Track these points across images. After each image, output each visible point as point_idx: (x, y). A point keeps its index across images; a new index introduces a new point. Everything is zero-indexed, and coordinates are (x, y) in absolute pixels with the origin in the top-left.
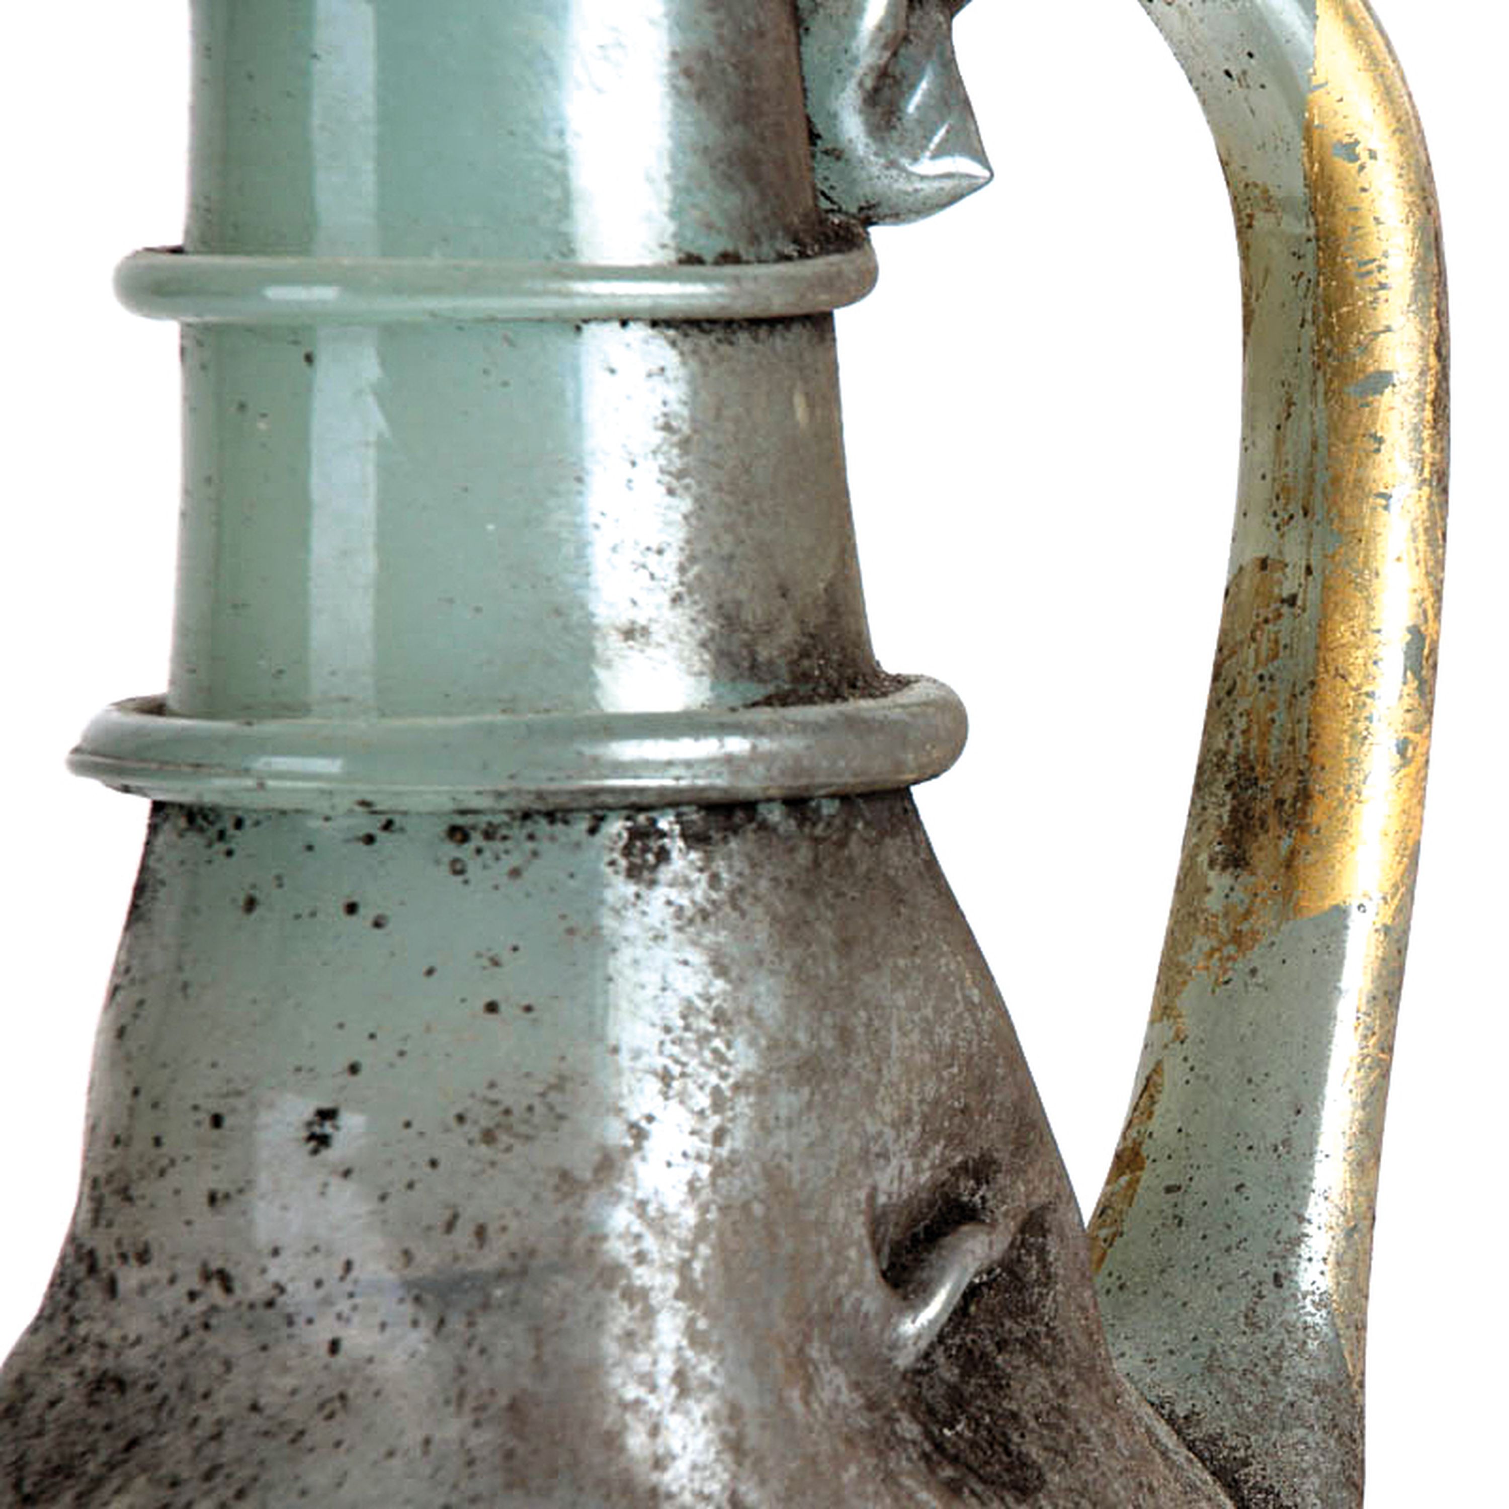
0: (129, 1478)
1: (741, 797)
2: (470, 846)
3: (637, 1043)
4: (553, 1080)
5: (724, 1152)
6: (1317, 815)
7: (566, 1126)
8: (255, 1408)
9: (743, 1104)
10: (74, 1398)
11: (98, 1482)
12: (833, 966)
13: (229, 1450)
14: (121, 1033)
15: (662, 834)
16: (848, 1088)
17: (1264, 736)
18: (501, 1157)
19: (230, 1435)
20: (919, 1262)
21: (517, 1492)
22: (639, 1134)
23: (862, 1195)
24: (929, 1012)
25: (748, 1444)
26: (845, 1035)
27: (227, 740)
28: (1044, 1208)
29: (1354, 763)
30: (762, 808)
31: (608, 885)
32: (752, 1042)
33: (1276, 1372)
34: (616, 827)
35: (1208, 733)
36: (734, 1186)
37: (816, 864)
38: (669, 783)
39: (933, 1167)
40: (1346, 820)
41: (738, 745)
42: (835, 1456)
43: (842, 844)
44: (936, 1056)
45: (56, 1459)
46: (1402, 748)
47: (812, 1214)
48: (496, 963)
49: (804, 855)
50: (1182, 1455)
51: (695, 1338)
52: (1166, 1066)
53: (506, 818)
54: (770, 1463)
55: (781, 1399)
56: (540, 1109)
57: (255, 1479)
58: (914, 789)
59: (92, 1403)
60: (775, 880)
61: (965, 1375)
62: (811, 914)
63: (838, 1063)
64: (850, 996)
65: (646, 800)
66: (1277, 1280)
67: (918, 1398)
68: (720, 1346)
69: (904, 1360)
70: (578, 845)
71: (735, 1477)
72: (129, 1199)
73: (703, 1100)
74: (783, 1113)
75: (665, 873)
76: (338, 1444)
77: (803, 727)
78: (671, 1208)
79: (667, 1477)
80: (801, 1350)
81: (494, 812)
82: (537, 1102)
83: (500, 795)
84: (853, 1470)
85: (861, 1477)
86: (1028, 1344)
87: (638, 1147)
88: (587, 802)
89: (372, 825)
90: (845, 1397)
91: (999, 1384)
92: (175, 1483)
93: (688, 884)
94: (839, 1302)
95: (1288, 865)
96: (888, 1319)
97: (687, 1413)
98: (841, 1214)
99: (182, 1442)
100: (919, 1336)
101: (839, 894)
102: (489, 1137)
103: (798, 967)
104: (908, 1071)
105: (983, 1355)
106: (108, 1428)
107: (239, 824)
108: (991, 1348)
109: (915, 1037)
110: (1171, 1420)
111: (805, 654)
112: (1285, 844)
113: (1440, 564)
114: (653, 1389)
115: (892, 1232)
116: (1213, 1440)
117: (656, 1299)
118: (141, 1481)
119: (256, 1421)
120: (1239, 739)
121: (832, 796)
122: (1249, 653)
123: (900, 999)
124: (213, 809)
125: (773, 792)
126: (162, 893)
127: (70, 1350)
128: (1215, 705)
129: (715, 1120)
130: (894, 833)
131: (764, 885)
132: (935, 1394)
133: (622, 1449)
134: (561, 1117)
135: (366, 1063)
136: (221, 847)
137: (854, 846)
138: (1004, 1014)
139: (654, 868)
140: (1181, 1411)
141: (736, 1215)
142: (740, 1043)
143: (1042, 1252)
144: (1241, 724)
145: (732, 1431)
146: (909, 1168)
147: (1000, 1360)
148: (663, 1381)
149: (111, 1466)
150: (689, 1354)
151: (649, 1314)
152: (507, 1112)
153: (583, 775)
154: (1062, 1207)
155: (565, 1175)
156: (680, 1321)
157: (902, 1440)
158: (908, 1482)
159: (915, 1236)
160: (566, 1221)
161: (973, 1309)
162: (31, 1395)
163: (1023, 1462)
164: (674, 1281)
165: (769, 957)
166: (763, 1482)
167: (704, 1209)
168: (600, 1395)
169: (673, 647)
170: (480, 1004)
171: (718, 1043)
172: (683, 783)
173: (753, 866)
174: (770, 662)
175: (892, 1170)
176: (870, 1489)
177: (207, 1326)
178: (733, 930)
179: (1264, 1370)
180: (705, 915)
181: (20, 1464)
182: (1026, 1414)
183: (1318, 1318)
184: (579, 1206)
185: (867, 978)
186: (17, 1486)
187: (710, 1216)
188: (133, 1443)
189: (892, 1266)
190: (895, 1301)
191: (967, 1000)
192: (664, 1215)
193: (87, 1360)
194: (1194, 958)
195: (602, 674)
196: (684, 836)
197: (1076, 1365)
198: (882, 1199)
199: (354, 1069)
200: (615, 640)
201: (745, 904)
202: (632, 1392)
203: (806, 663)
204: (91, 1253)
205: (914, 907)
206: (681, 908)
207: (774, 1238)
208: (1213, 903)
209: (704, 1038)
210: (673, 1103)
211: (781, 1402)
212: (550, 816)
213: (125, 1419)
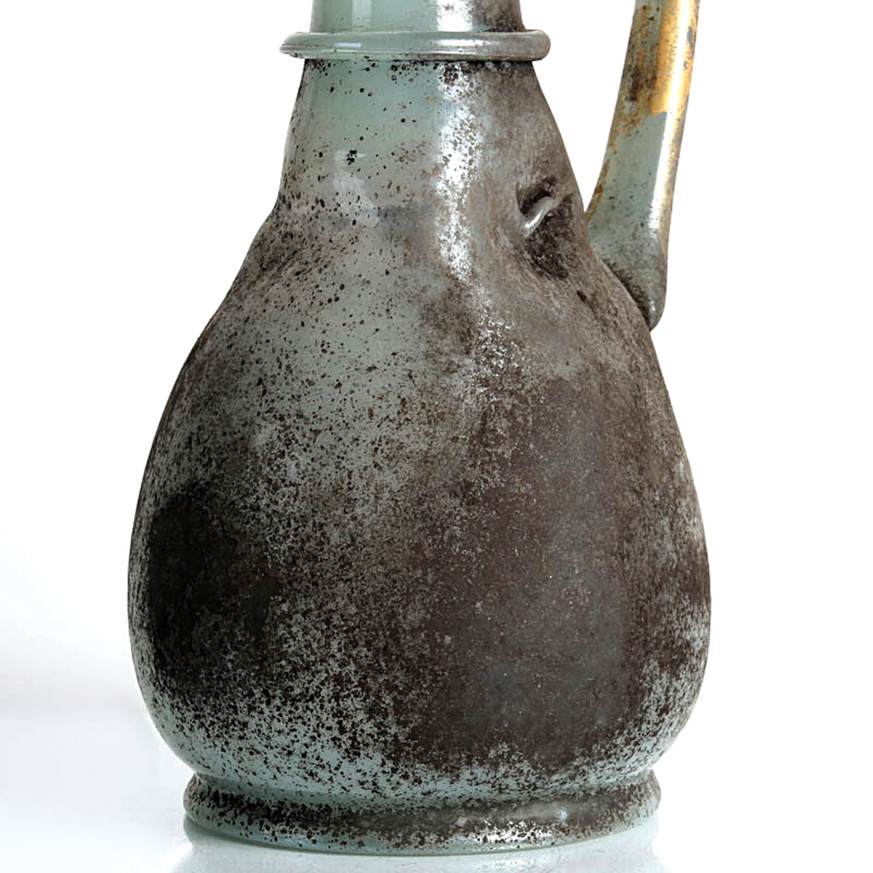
0: (294, 262)
1: (480, 59)
2: (398, 72)
3: (447, 133)
4: (421, 143)
5: (472, 167)
6: (658, 84)
7: (424, 157)
8: (331, 241)
9: (478, 153)
10: (278, 239)
11: (285, 264)
12: (507, 113)
13: (323, 253)
14: (293, 130)
15: (456, 70)
16: (511, 150)
17: (643, 61)
18: (405, 166)
19: (323, 249)
20: (532, 207)
21: (407, 266)
22: (446, 160)
23: (515, 184)
24: (536, 130)
25: (477, 255)
26: (510, 134)
27: (326, 38)
28: (571, 195)
29: (670, 68)
30: (487, 63)
31: (439, 85)
32: (482, 134)
33: (641, 252)
34: (442, 67)
35: (626, 60)
36: (475, 177)
37: (503, 81)
38: (457, 53)
39: (537, 178)
40: (667, 86)
41: (480, 43)
42: (504, 260)
43: (511, 77)
44: (538, 144)
45: (272, 258)
46: (685, 64)
47: (498, 188)
48: (404, 107)
49: (499, 79)
50: (611, 275)
51: (462, 222)
52: (611, 161)
53: (408, 63)
54: (484, 261)
55: (488, 242)
56: (417, 151)
57: (330, 262)
58: (534, 63)
59: (283, 241)
60: (490, 86)
61: (545, 242)
62: (500, 97)
63: (508, 143)
64: (512, 123)
65: (451, 58)
66: (642, 225)
67: (531, 248)
68: (470, 225)
69: (526, 236)
70: (430, 72)
71: (473, 264)
72: (294, 179)
73: (466, 151)
74: (491, 157)
75: (456, 82)
76: (355, 251)
77: (500, 39)
78: (456, 183)
79: (453, 263)
80: (494, 229)
81: (406, 61)
82: (416, 149)
83: (407, 55)
84: (509, 266)
85: (512, 268)
86: (565, 235)
87: (446, 164)
88: (433, 58)
89: (368, 65)
90: (508, 244)
91: (555, 246)
92: (307, 263)
93: (463, 85)
94: (507, 216)
95: (649, 99)
96: (521, 223)
97: (459, 244)
98: (508, 188)
99: (309, 252)
100: (531, 228)
101: (510, 91)
102: (401, 160)
103: (496, 113)
104: (530, 147)
105: (551, 237)
106: (288, 248)
107: (329, 65)
108: (553, 235)
109: (532, 137)
110: (609, 265)
111: (501, 18)
112: (648, 93)
113: (698, 8)
114: (449, 237)
115: (524, 197)
116: (622, 271)
117: (450, 210)
118: (297, 263)
119: (331, 245)
120: (635, 61)
121: (508, 61)
122: (639, 35)
123: (528, 125)
124: (322, 61)
125: (490, 58)
126: (307, 88)
127: (277, 226)
128: (629, 51)
129: (470, 157)
130: (527, 75)
131: (486, 87)
132: (536, 248)
133: (439, 254)
134: (423, 154)
135: (365, 137)
136: (324, 73)
137: (514, 78)
138: (559, 135)
139: (453, 80)
140: (612, 262)
141: (475, 186)
142: (478, 134)
143: (570, 209)
144: (636, 57)
145: (473, 251)
146: (529, 177)
147: (556, 239)
148: (452, 235)
149: (288, 259)
150: (460, 227)
151: (449, 214)
152: (407, 152)
153: (432, 49)
154: (576, 195)
155: (424, 172)
156: (457, 217)
157: (525, 259)
158: (526, 271)
159: (531, 200)
160: (424, 185)
161: (548, 223)
162: (266, 239)
163: (562, 269)
164: (456, 205)
165: (487, 109)
166: (482, 266)
167: (466, 184)
168: (433, 237)
169: (461, 13)
170: (400, 120)
171: (471, 134)
172: (463, 53)
173: (483, 81)
174: (490, 19)
175: (524, 177)
176: (515, 271)
177: (317, 217)
178: (477, 100)
179: (637, 251)
180: (468, 95)
181: (262, 260)
182: (563, 254)
183: (655, 236)
184: (428, 181)
185: (518, 118)
186: (261, 266)
187: (468, 186)
188: (295, 252)
189: (524, 207)
190: (524, 218)
191: (549, 129)
192: (454, 185)
193: (282, 228)
194: (620, 128)
195: (439, 20)
196: (462, 70)
197: (579, 242)
198: (520, 187)
199: (362, 139)
200: (443, 10)
201: (481, 92)
202: (442, 238)
203: (501, 21)
204: (284, 197)
205: (532, 98)
206: (461, 93)
207: (486, 194)
208: (626, 111)
209: (467, 132)
210: (457, 151)
211: (488, 244)
212: (422, 63)
213: (293, 246)
